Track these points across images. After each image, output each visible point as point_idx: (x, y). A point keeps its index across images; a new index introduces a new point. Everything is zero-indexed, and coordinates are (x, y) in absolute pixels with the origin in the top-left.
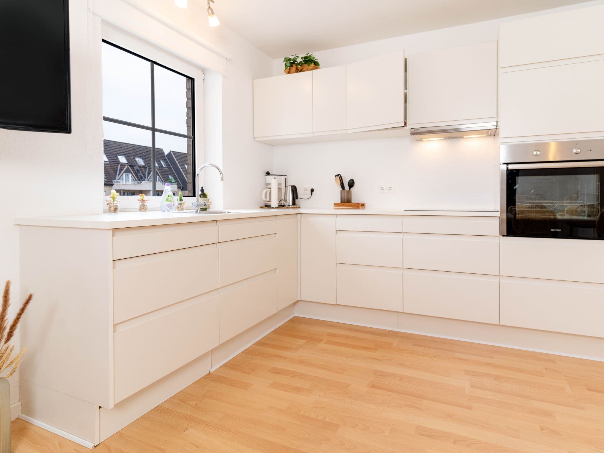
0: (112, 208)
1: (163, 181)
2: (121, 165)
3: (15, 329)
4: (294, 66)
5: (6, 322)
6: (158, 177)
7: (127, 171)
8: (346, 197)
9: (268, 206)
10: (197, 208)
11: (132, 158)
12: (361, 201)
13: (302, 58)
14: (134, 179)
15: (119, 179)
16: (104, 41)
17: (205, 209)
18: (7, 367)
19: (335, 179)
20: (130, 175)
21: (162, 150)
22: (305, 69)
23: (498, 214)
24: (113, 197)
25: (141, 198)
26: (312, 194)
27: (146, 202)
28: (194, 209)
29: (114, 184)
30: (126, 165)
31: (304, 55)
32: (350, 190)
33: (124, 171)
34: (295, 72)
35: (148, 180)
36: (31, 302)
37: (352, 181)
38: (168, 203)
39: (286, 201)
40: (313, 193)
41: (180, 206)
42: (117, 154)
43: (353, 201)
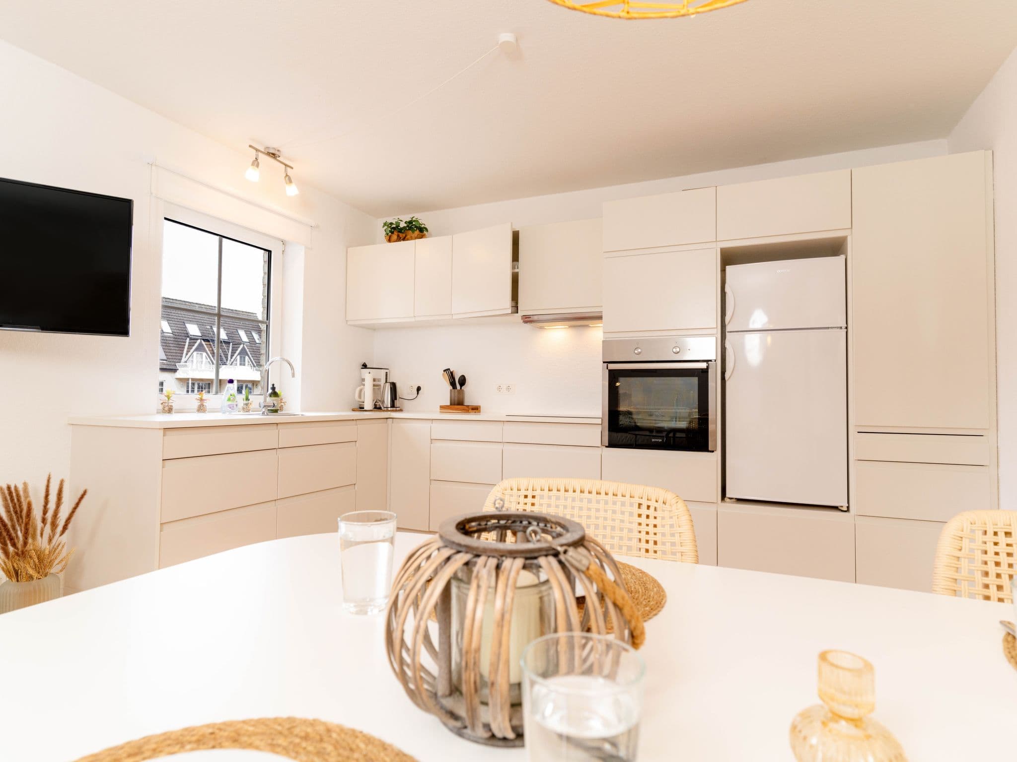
0: (167, 409)
1: (256, 365)
2: (191, 339)
3: (69, 523)
4: (396, 233)
5: (59, 520)
6: (247, 358)
7: (200, 348)
8: (456, 399)
9: (361, 408)
10: (264, 410)
11: (209, 327)
12: (475, 403)
13: (406, 223)
14: (210, 361)
15: (186, 362)
16: (166, 219)
17: (276, 411)
18: (58, 564)
19: (443, 375)
20: (204, 354)
21: (255, 315)
22: (408, 237)
23: (599, 421)
24: (168, 396)
25: (200, 397)
26: (418, 394)
27: (205, 401)
28: (260, 411)
29: (178, 370)
30: (197, 339)
31: (408, 219)
32: (461, 389)
33: (194, 348)
34: (396, 241)
35: (232, 362)
36: (86, 497)
37: (463, 378)
38: (230, 403)
39: (383, 402)
40: (420, 392)
41: (245, 406)
42: (185, 321)
43: (466, 403)
